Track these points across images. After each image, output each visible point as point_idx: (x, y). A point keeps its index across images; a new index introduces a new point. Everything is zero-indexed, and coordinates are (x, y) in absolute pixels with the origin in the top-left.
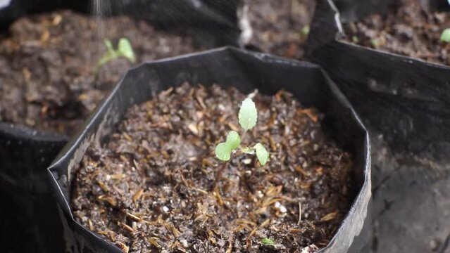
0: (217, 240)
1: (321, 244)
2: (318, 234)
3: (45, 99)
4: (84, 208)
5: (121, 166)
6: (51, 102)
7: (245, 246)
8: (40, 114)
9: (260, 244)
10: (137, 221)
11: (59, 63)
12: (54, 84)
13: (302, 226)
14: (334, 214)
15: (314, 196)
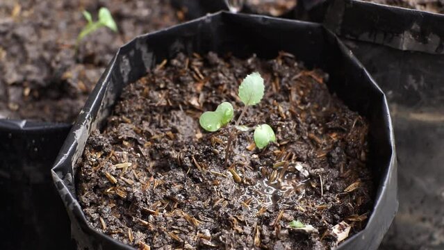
0: (243, 228)
1: (350, 220)
2: (346, 208)
3: (25, 80)
4: (92, 203)
5: (125, 153)
6: (33, 82)
7: (274, 232)
8: (23, 95)
9: (289, 229)
10: (152, 213)
11: (34, 38)
12: (33, 62)
13: (327, 201)
14: (357, 183)
15: (332, 166)
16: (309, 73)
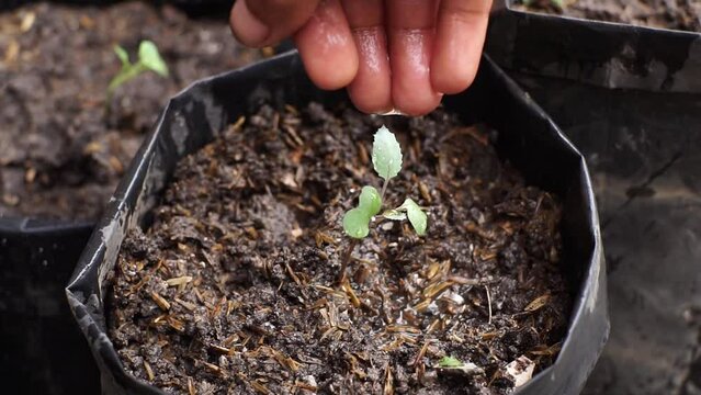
0: (366, 372)
1: (535, 353)
2: (527, 336)
3: (28, 158)
4: (132, 341)
5: (182, 262)
6: (40, 160)
7: (415, 376)
8: (25, 182)
9: (438, 369)
10: (225, 353)
11: (41, 94)
12: (40, 130)
13: (498, 326)
14: (545, 297)
15: (505, 271)
16: (468, 130)
